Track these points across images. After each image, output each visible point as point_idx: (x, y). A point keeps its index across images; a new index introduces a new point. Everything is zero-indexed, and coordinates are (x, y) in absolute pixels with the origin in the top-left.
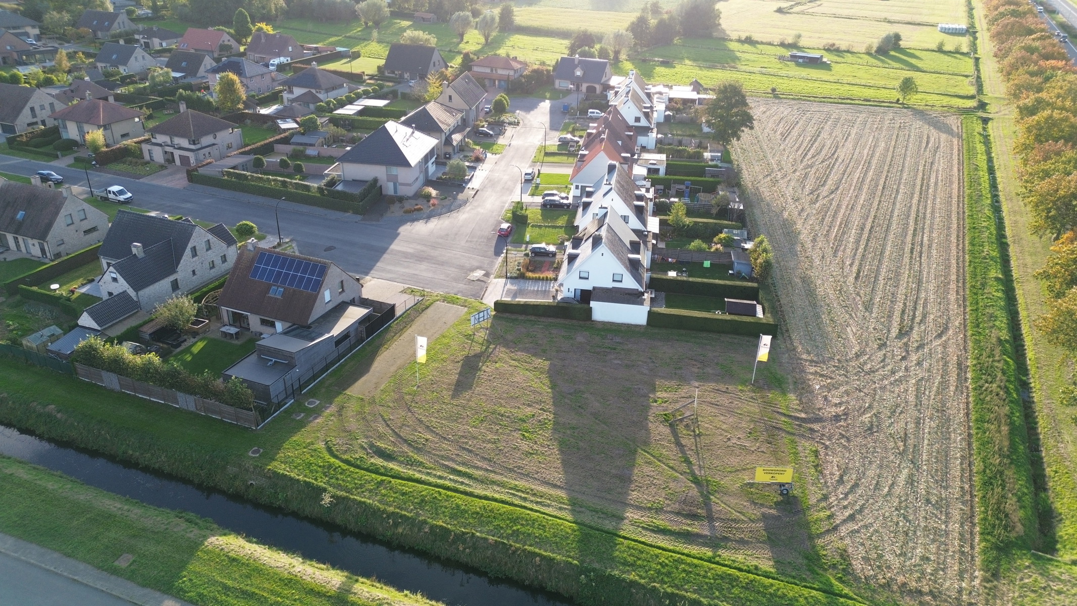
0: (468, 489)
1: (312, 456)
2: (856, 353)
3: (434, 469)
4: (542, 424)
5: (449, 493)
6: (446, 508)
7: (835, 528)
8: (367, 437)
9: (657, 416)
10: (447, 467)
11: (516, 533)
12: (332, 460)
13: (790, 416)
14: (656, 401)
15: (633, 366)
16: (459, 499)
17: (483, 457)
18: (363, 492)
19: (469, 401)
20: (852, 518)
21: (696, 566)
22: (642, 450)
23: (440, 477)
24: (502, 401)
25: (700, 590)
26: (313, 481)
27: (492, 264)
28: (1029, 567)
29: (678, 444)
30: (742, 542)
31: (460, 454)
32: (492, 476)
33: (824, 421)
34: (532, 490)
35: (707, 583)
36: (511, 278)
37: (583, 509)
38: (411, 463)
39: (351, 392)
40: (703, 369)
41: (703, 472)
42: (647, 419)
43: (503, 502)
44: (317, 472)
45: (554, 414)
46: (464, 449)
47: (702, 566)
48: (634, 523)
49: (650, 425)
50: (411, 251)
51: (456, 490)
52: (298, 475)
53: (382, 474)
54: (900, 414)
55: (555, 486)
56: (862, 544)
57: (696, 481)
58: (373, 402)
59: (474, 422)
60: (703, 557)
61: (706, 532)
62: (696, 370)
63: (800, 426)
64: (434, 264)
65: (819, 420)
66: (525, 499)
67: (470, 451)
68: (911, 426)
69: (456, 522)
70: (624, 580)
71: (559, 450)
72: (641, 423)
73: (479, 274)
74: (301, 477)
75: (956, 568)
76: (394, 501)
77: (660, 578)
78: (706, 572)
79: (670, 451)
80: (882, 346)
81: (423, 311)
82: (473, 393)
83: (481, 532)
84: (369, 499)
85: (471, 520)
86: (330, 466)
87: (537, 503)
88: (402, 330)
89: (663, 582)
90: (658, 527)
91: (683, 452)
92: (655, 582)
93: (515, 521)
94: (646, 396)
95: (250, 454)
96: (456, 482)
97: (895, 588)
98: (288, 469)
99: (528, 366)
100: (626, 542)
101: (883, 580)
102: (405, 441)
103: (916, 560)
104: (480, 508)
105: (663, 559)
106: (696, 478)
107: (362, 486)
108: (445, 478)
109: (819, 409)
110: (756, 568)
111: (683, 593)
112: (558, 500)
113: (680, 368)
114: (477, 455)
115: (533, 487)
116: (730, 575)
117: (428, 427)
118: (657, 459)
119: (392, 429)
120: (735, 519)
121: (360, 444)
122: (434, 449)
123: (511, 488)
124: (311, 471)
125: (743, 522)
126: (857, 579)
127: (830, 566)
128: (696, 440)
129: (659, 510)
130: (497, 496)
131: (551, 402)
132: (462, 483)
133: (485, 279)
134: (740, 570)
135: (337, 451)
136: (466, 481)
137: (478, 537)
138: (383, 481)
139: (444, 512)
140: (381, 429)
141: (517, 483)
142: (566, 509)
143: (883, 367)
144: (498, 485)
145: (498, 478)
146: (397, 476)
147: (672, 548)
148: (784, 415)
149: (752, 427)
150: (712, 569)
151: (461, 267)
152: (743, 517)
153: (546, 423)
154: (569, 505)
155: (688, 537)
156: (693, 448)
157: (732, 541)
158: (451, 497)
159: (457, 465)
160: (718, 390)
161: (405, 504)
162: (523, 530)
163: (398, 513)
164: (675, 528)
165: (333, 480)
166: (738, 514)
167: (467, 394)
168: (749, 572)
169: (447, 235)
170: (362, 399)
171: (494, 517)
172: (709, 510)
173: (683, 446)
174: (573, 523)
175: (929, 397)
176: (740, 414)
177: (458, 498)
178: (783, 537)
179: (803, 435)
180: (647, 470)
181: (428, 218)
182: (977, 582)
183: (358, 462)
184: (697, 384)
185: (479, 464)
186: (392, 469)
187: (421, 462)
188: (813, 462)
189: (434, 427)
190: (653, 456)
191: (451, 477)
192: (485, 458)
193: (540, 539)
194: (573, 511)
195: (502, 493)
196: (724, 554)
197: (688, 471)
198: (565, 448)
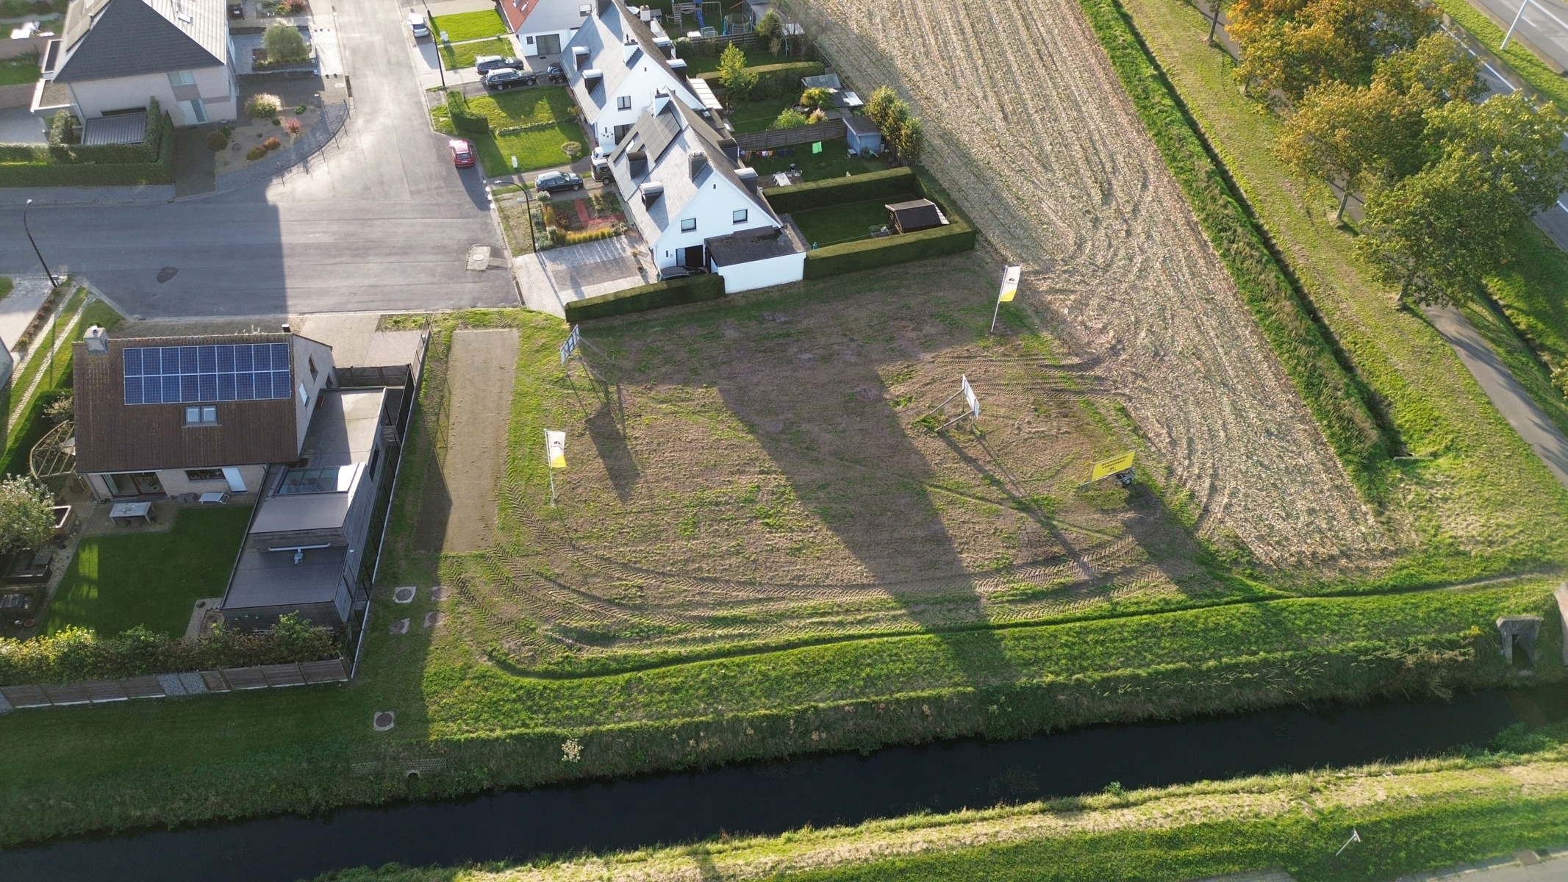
0: (759, 642)
1: (486, 689)
2: (1076, 243)
3: (685, 630)
4: (778, 495)
5: (737, 660)
6: (750, 685)
7: (1206, 510)
8: (547, 620)
9: (914, 426)
10: (701, 619)
11: (870, 681)
12: (526, 681)
13: (1062, 367)
14: (898, 404)
15: (831, 355)
16: (761, 664)
17: (739, 583)
18: (612, 713)
19: (652, 497)
20: (1213, 489)
21: (1105, 630)
22: (931, 486)
23: (705, 640)
24: (700, 480)
25: (1128, 659)
26: (523, 730)
27: (486, 227)
28: (1401, 480)
29: (968, 460)
30: (1126, 572)
31: (704, 590)
32: (773, 606)
33: (1103, 361)
34: (839, 606)
35: (1130, 648)
36: (543, 249)
37: (921, 607)
38: (644, 636)
39: (452, 549)
40: (921, 330)
41: (1022, 490)
42: (905, 436)
43: (818, 641)
44: (517, 712)
45: (783, 473)
46: (704, 580)
47: (1112, 627)
48: (996, 600)
49: (915, 443)
50: (327, 239)
51: (743, 651)
52: (491, 731)
53: (617, 672)
54: (1172, 319)
55: (863, 587)
56: (1246, 520)
57: (1023, 506)
58: (504, 555)
59: (685, 530)
60: (1103, 613)
61: (1083, 577)
62: (913, 335)
63: (1082, 377)
64: (390, 254)
65: (1096, 361)
66: (841, 624)
67: (715, 580)
68: (1194, 332)
69: (778, 701)
70: (1039, 687)
71: (830, 528)
72: (900, 446)
73: (480, 256)
74: (498, 733)
75: (1343, 511)
76: (670, 708)
77: (1077, 665)
78: (1119, 633)
79: (963, 475)
80: (1096, 221)
81: (447, 356)
82: (646, 481)
83: (822, 700)
84: (630, 720)
85: (797, 689)
86: (530, 694)
87: (860, 622)
88: (441, 404)
89: (1083, 669)
90: (1024, 594)
91: (981, 470)
92: (1074, 673)
93: (856, 663)
94: (880, 399)
95: (377, 728)
96: (732, 637)
97: (1308, 563)
98: (465, 728)
99: (691, 406)
100: (1005, 632)
101: (1293, 559)
102: (610, 602)
103: (1304, 518)
104: (797, 664)
105: (1065, 638)
106: (1020, 503)
107: (604, 704)
108: (713, 639)
109: (1089, 344)
110: (1167, 602)
111: (1113, 673)
112: (882, 606)
113: (892, 339)
114: (728, 582)
115: (838, 600)
116: (1147, 625)
117: (625, 565)
118: (957, 493)
119: (574, 591)
120: (1100, 544)
121: (545, 637)
122: (662, 599)
123: (811, 616)
124: (507, 715)
125: (1109, 543)
126: (1268, 568)
127: (1230, 563)
128: (983, 446)
129: (1010, 568)
130: (803, 635)
131: (764, 455)
132: (742, 636)
133: (497, 262)
134: (1152, 612)
135: (518, 662)
136: (743, 630)
137: (824, 710)
138: (628, 682)
139: (752, 693)
140: (559, 597)
141: (813, 603)
142: (901, 615)
143: (1116, 255)
144: (791, 617)
145: (781, 606)
146: (643, 665)
147: (1060, 616)
148: (1056, 367)
149: (1032, 399)
150: (1124, 625)
151: (441, 249)
152: (1106, 537)
153: (783, 493)
154: (900, 609)
155: (1065, 593)
156: (989, 458)
157: (1116, 575)
158: (744, 664)
159: (713, 609)
160: (958, 357)
161: (689, 705)
162: (876, 671)
163: (689, 724)
164: (1045, 586)
165: (553, 715)
166: (1099, 535)
167: (640, 486)
168: (1162, 611)
169: (366, 188)
170: (482, 556)
171: (826, 671)
172: (1064, 543)
173: (975, 460)
174: (927, 632)
175: (1186, 283)
176: (1007, 385)
177: (757, 662)
178: (1162, 546)
179: (1092, 390)
180: (956, 513)
181: (303, 159)
182: (1371, 520)
183: (567, 668)
184: (928, 357)
185: (742, 595)
186: (625, 657)
187: (660, 627)
188: (1129, 425)
189: (635, 562)
190: (950, 490)
191: (719, 632)
192: (743, 583)
193: (904, 676)
194: (914, 615)
195: (804, 627)
196: (1120, 596)
197: (1005, 496)
198: (835, 520)
